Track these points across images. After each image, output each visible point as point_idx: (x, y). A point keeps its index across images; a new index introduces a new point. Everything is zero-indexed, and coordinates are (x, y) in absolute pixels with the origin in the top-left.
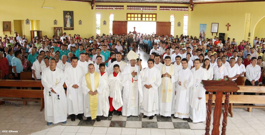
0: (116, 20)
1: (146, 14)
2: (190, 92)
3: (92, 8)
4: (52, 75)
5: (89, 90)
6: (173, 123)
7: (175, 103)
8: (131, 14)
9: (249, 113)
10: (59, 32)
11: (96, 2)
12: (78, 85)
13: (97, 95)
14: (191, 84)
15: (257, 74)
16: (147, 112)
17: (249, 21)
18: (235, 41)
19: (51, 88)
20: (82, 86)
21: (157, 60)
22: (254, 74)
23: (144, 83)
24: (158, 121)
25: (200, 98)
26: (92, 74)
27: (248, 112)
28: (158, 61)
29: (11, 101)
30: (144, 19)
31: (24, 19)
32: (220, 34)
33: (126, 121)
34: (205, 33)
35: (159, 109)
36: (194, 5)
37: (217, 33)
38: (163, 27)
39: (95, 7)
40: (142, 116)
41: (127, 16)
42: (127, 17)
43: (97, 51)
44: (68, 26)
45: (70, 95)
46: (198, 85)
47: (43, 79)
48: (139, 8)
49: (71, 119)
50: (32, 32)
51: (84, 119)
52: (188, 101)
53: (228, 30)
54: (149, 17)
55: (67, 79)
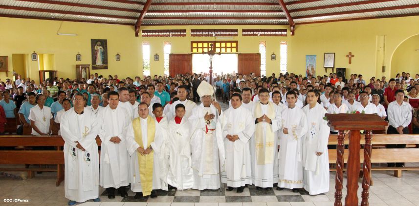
0: (174, 53)
1: (221, 42)
2: (302, 145)
3: (137, 35)
4: (78, 121)
5: (138, 146)
6: (277, 197)
7: (278, 165)
8: (197, 42)
9: (399, 180)
10: (85, 73)
11: (142, 25)
12: (120, 137)
13: (152, 154)
14: (304, 131)
15: (406, 116)
16: (233, 181)
17: (382, 49)
18: (363, 78)
19: (77, 142)
20: (127, 138)
21: (247, 96)
22: (402, 116)
23: (226, 133)
24: (251, 195)
25: (319, 154)
26: (143, 119)
27: (396, 178)
28: (248, 98)
29: (7, 172)
30: (218, 50)
31: (28, 52)
32: (338, 69)
33: (199, 197)
34: (315, 69)
35: (253, 176)
36: (296, 26)
37: (333, 68)
38: (249, 62)
39: (140, 34)
40: (226, 188)
41: (192, 45)
42: (192, 48)
43: (149, 89)
44: (99, 62)
45: (106, 155)
46: (315, 132)
47: (62, 128)
48: (210, 33)
49: (107, 196)
50: (41, 73)
51: (129, 196)
52: (300, 160)
53: (350, 63)
54: (226, 47)
55: (101, 128)
